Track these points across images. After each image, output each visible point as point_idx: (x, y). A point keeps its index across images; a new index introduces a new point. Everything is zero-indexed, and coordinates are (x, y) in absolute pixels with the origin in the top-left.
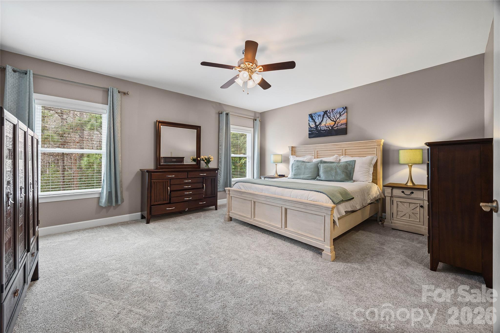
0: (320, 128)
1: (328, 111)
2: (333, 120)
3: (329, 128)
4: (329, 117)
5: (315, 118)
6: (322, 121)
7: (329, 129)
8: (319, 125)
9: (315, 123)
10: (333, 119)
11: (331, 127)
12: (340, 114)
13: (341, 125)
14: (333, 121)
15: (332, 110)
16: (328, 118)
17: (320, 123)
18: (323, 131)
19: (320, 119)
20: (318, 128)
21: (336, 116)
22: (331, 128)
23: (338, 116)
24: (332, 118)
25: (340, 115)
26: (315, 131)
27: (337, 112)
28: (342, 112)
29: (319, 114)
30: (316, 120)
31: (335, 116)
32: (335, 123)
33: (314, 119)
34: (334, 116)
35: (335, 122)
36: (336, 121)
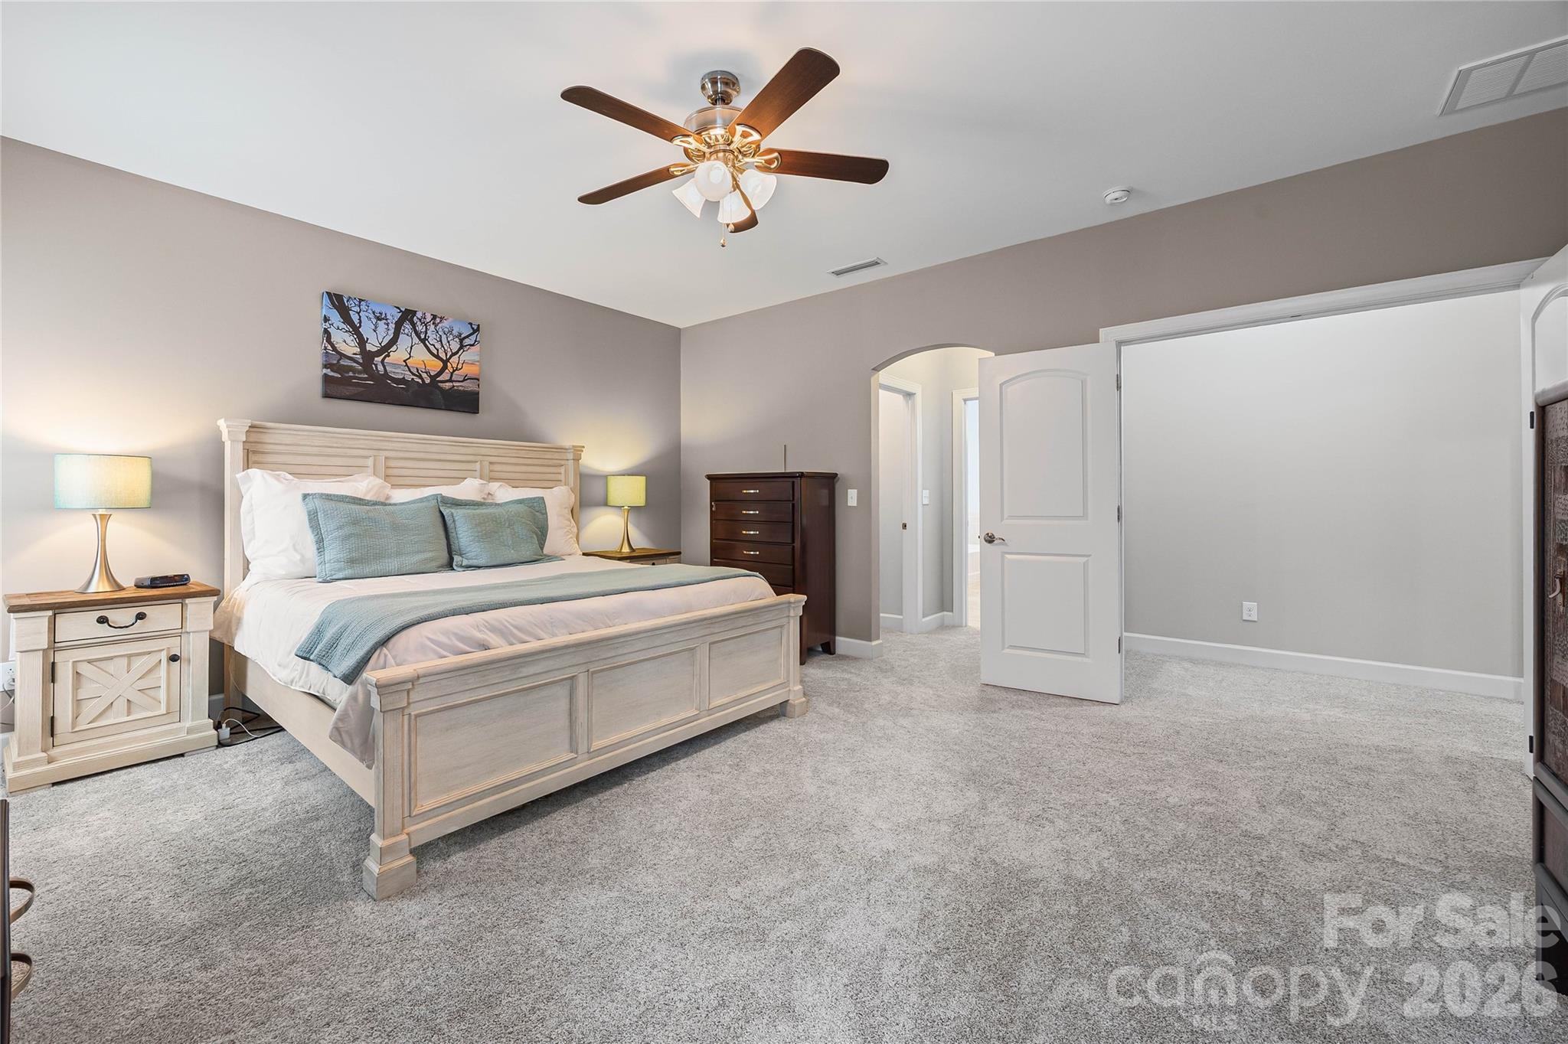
0: (384, 367)
1: (419, 314)
2: (435, 352)
3: (420, 377)
4: (423, 336)
5: (360, 319)
6: (393, 341)
7: (420, 381)
8: (378, 353)
9: (362, 342)
10: (438, 350)
11: (430, 376)
12: (461, 341)
13: (464, 380)
14: (437, 357)
15: (434, 317)
16: (416, 340)
17: (385, 350)
18: (398, 381)
19: (384, 334)
20: (376, 365)
21: (449, 342)
22: (428, 381)
23: (455, 346)
24: (434, 345)
25: (462, 347)
26: (360, 372)
27: (451, 332)
28: (467, 337)
29: (377, 311)
30: (366, 331)
31: (444, 341)
32: (445, 367)
33: (356, 321)
34: (441, 341)
35: (445, 362)
36: (448, 360)
